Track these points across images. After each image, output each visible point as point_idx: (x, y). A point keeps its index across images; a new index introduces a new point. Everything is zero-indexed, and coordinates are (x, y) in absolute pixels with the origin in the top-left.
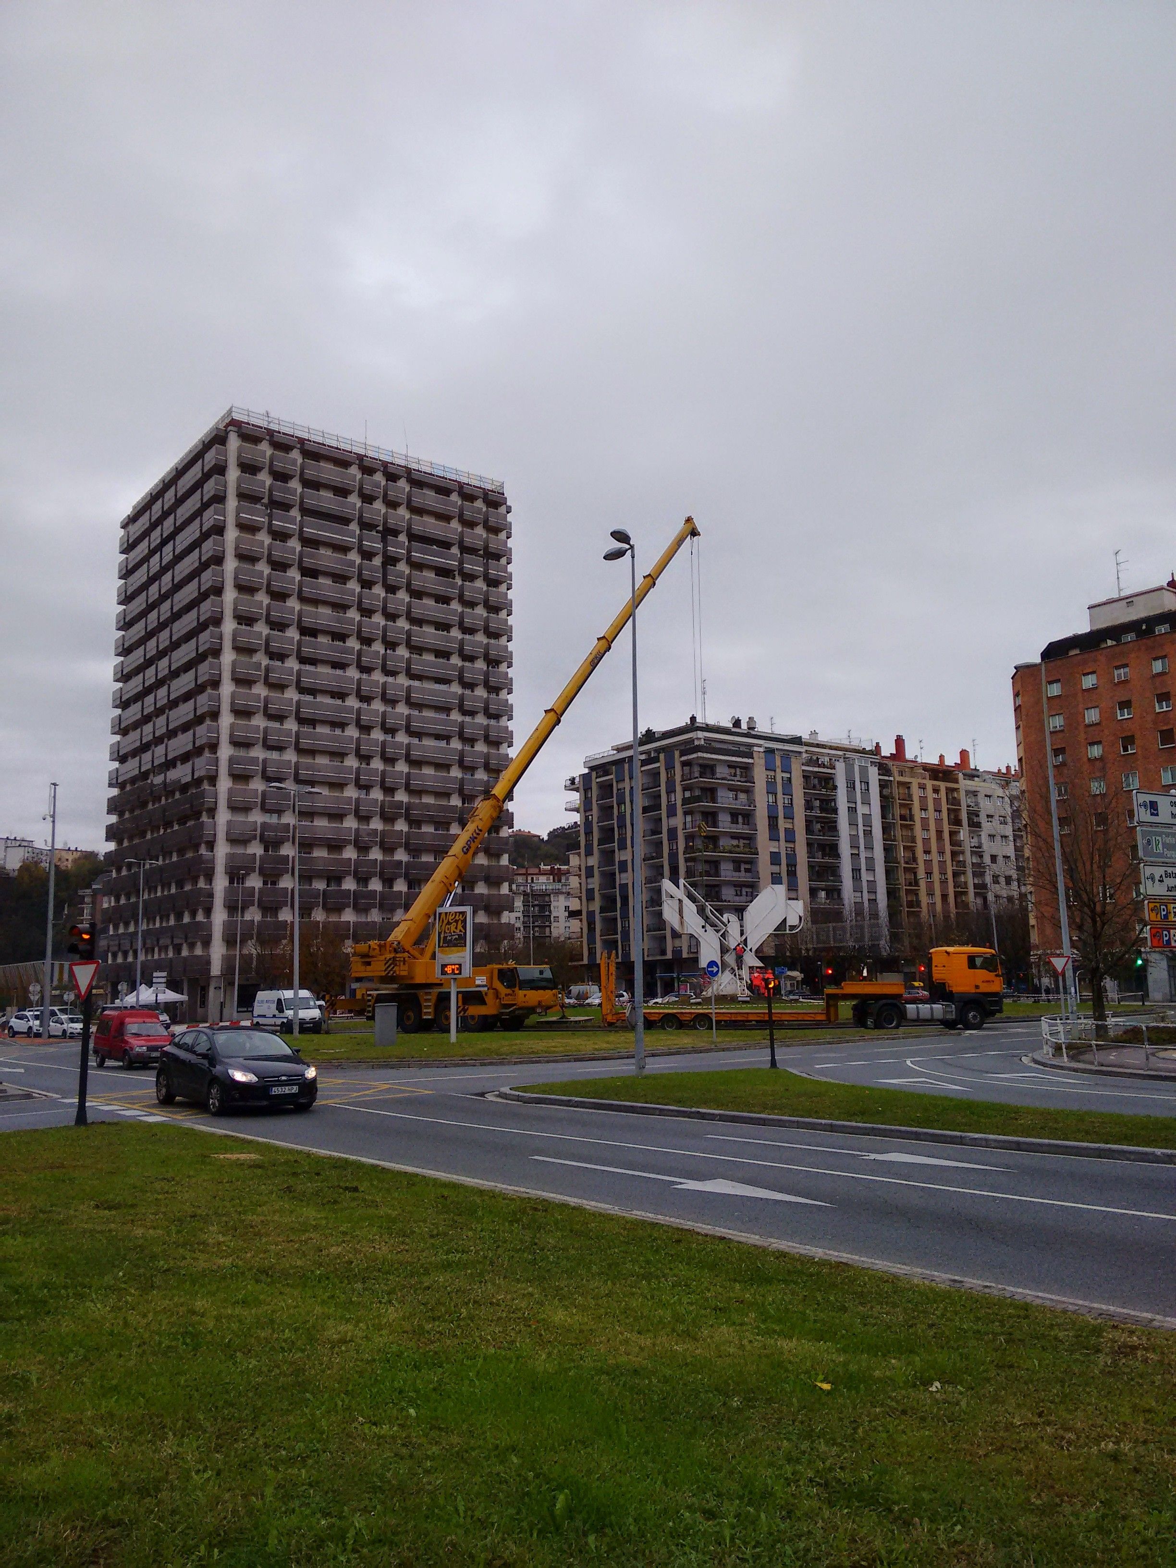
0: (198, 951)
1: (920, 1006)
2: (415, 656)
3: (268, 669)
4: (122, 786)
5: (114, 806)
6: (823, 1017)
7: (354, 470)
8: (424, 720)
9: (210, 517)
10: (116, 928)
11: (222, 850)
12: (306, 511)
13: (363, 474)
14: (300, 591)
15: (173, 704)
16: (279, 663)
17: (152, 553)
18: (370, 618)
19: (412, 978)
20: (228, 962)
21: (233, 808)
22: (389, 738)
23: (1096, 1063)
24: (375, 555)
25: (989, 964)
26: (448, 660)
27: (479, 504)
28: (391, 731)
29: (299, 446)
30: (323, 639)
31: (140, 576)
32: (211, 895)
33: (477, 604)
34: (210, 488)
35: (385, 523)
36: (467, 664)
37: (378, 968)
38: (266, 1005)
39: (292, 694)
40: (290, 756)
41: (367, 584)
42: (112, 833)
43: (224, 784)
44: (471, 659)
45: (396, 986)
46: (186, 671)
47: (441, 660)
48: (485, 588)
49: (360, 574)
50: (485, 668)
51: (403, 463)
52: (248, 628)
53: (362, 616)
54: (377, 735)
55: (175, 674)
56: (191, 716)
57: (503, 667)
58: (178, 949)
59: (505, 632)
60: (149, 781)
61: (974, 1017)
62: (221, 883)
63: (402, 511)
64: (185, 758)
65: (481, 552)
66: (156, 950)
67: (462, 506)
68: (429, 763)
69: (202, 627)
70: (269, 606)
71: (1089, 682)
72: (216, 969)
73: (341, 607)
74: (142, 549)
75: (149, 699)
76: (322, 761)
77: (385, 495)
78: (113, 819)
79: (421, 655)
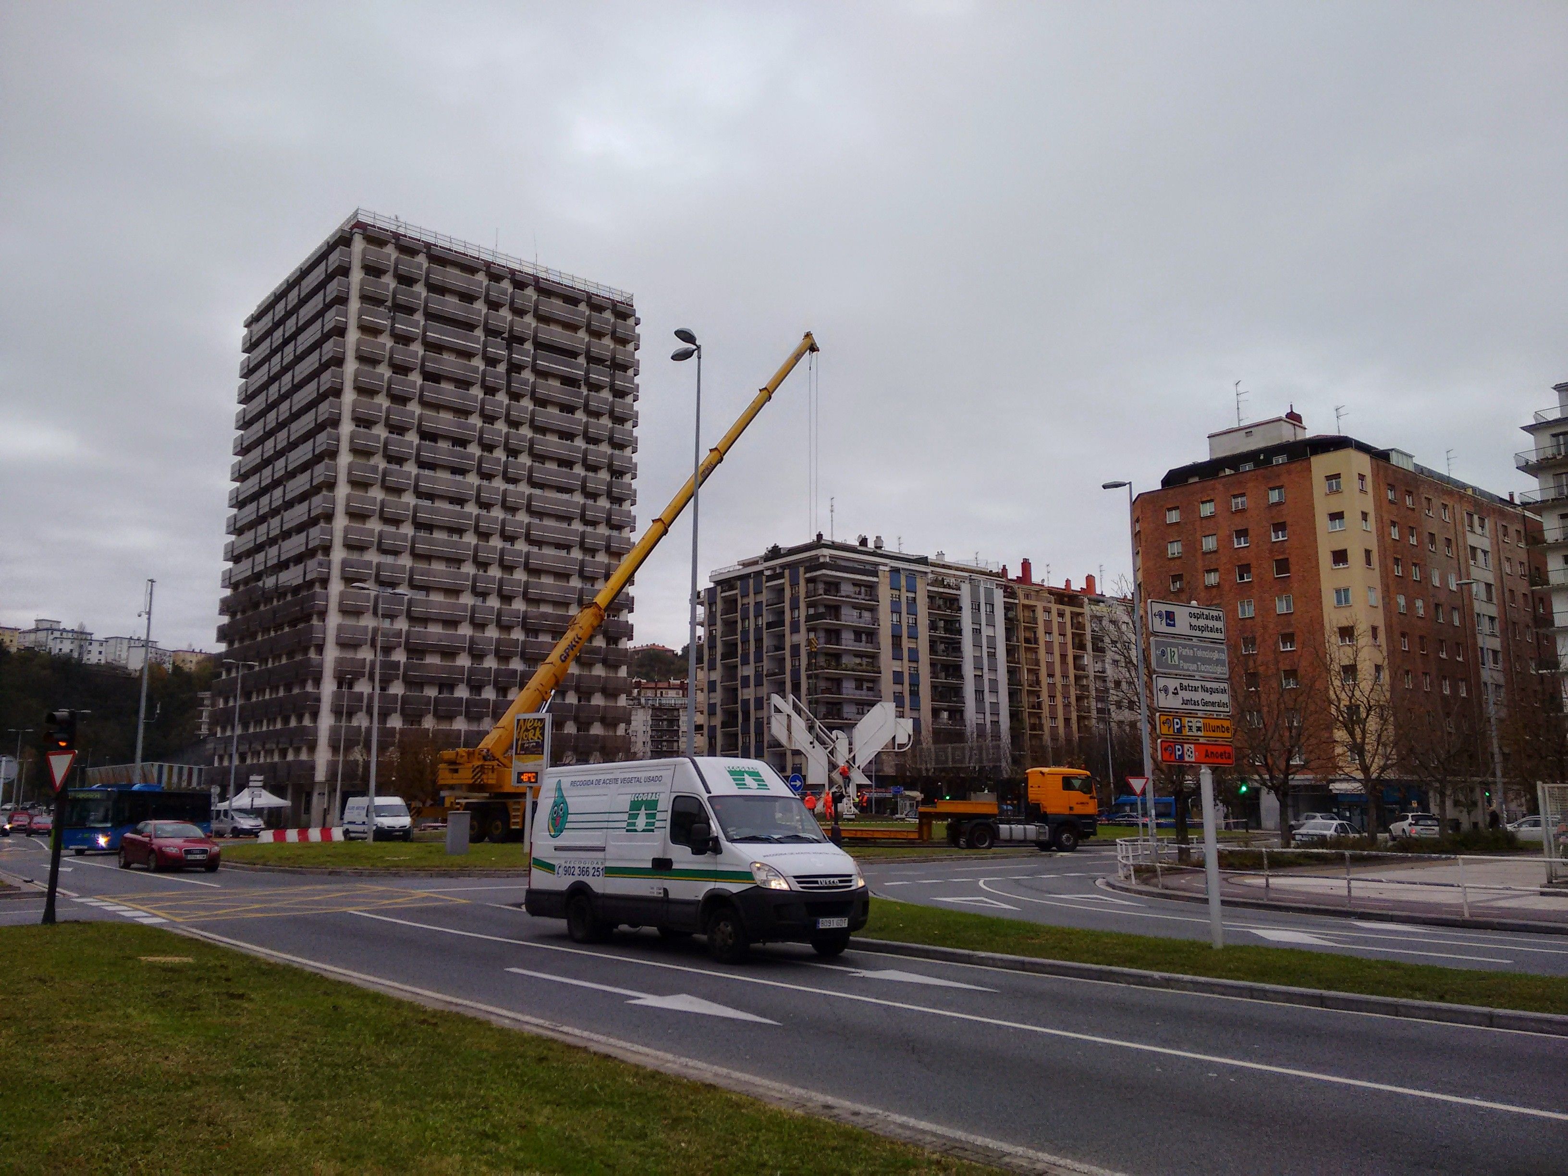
0: (304, 756)
1: (1013, 826)
2: (537, 464)
3: (385, 473)
4: (235, 586)
5: (226, 607)
6: (916, 836)
7: (481, 277)
8: (545, 529)
9: (332, 318)
10: (224, 730)
11: (331, 654)
12: (430, 316)
13: (490, 281)
14: (421, 395)
15: (289, 505)
16: (397, 467)
17: (273, 352)
18: (493, 425)
19: (501, 787)
20: (332, 767)
21: (345, 611)
22: (508, 545)
23: (1160, 886)
24: (499, 361)
25: (1086, 787)
26: (571, 469)
27: (608, 315)
28: (510, 538)
29: (425, 250)
30: (443, 445)
31: (261, 376)
32: (318, 700)
33: (602, 415)
34: (332, 289)
35: (511, 330)
36: (590, 474)
37: (465, 776)
38: (356, 812)
39: (409, 499)
40: (406, 561)
41: (490, 391)
42: (223, 634)
43: (336, 587)
44: (595, 469)
45: (487, 795)
46: (302, 472)
47: (564, 469)
48: (611, 399)
49: (483, 381)
50: (608, 479)
51: (530, 271)
52: (366, 430)
53: (484, 422)
54: (496, 542)
55: (291, 475)
56: (305, 518)
57: (627, 478)
58: (283, 753)
59: (630, 443)
60: (260, 584)
61: (1068, 839)
62: (328, 688)
63: (529, 319)
64: (299, 559)
65: (608, 363)
66: (262, 753)
67: (590, 316)
68: (548, 572)
69: (320, 427)
70: (388, 409)
71: (1207, 510)
72: (320, 775)
73: (463, 412)
74: (264, 349)
75: (265, 500)
76: (438, 566)
77: (512, 303)
78: (225, 620)
79: (543, 464)
